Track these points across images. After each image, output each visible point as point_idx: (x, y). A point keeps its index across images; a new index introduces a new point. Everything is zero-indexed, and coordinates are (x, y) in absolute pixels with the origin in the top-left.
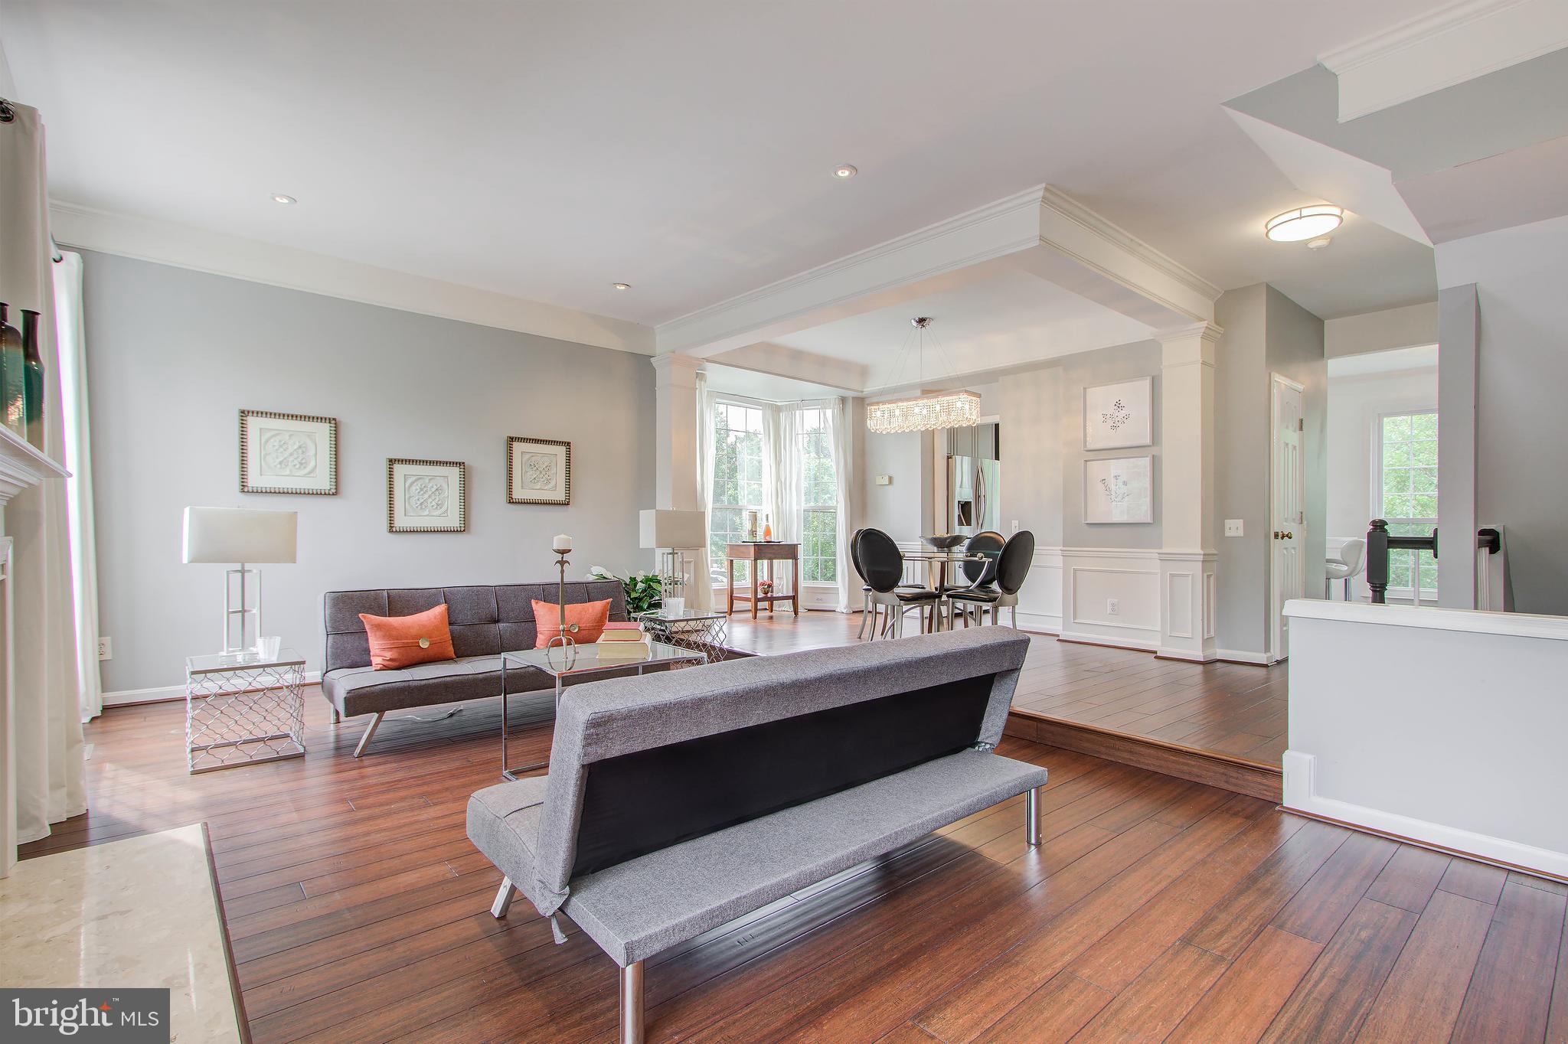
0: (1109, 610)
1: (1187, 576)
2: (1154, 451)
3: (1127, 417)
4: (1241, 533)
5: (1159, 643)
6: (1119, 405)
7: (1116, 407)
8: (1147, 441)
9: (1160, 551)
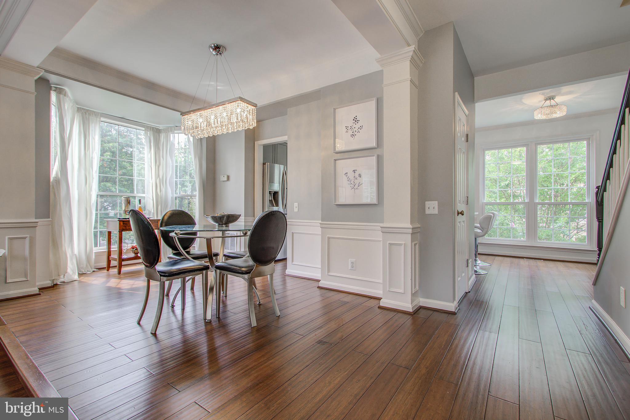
0: (350, 267)
1: (401, 245)
2: (378, 151)
3: (361, 127)
4: (436, 211)
5: (381, 292)
6: (356, 120)
7: (354, 121)
8: (374, 144)
9: (382, 225)
